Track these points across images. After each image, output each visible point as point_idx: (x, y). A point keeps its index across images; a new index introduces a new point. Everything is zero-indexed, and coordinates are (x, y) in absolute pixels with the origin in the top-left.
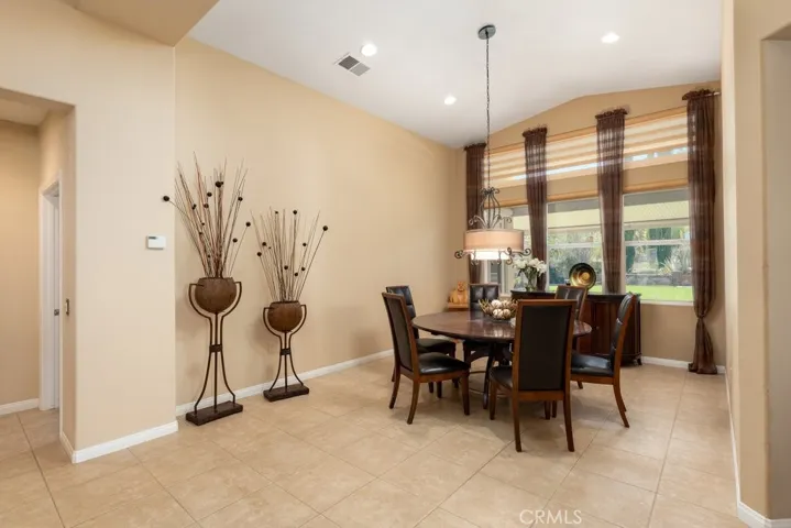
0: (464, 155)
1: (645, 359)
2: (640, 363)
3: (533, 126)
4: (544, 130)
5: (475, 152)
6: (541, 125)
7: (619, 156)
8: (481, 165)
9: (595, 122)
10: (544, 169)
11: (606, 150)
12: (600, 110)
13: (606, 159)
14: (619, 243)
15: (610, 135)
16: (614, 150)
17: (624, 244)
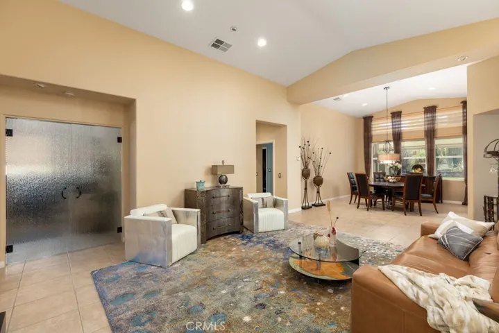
0: (363, 120)
1: (444, 201)
2: (442, 202)
3: (395, 110)
4: (401, 112)
5: (368, 120)
6: (399, 110)
7: (433, 124)
8: (371, 125)
9: (423, 110)
10: (400, 127)
11: (428, 121)
12: (426, 105)
13: (428, 124)
14: (433, 158)
15: (430, 115)
16: (432, 121)
17: (435, 157)
